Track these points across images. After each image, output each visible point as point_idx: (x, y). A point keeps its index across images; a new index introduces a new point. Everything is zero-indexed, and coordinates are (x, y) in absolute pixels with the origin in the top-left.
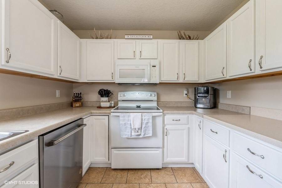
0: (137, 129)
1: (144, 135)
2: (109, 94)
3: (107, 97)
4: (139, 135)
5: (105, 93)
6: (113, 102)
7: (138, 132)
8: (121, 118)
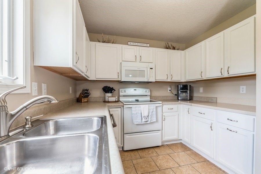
0: (146, 117)
1: (151, 121)
2: (112, 91)
3: (111, 93)
4: (147, 121)
8: (133, 109)
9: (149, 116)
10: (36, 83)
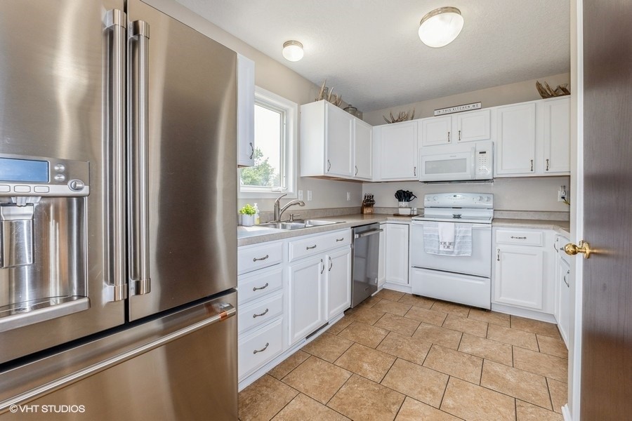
0: (447, 244)
1: (459, 253)
2: (410, 197)
3: (408, 201)
4: (450, 252)
5: (404, 196)
6: (415, 209)
7: (448, 247)
8: (424, 228)
9: (456, 243)
10: (302, 191)
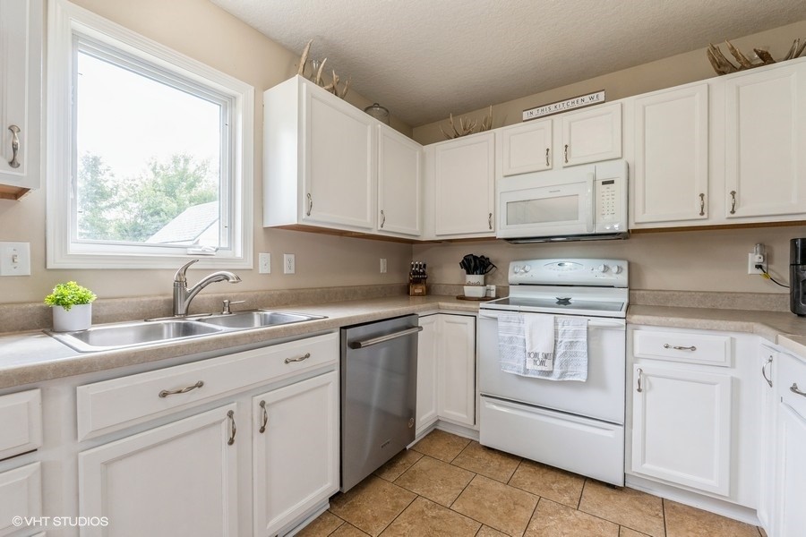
0: (540, 356)
1: (563, 374)
2: (485, 267)
3: (481, 274)
5: (477, 265)
6: (493, 287)
7: (542, 363)
8: (501, 324)
9: (558, 355)
10: (268, 255)
